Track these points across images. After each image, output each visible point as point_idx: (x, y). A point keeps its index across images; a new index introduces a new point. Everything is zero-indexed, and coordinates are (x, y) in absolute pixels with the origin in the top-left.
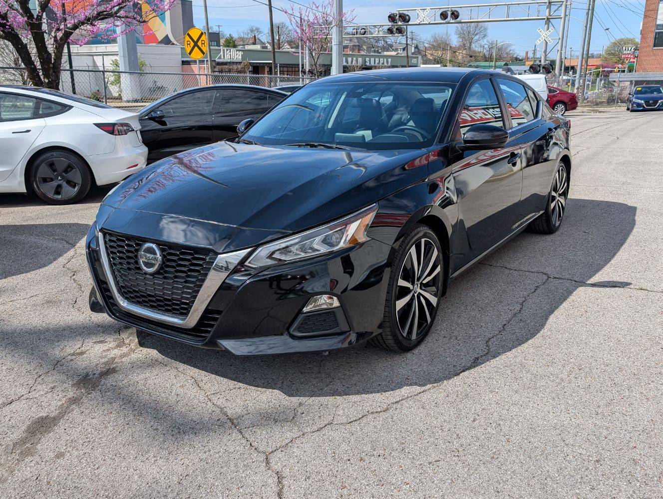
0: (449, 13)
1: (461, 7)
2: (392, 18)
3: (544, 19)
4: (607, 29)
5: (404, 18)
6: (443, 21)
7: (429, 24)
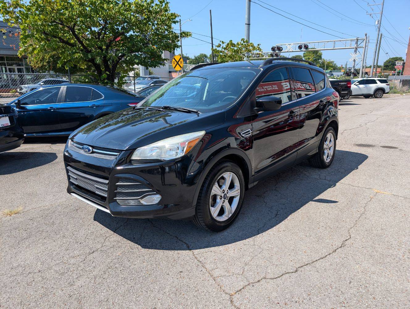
0: (303, 46)
1: (309, 43)
2: (273, 49)
3: (354, 48)
4: (387, 53)
5: (280, 49)
6: (300, 50)
7: (293, 52)
